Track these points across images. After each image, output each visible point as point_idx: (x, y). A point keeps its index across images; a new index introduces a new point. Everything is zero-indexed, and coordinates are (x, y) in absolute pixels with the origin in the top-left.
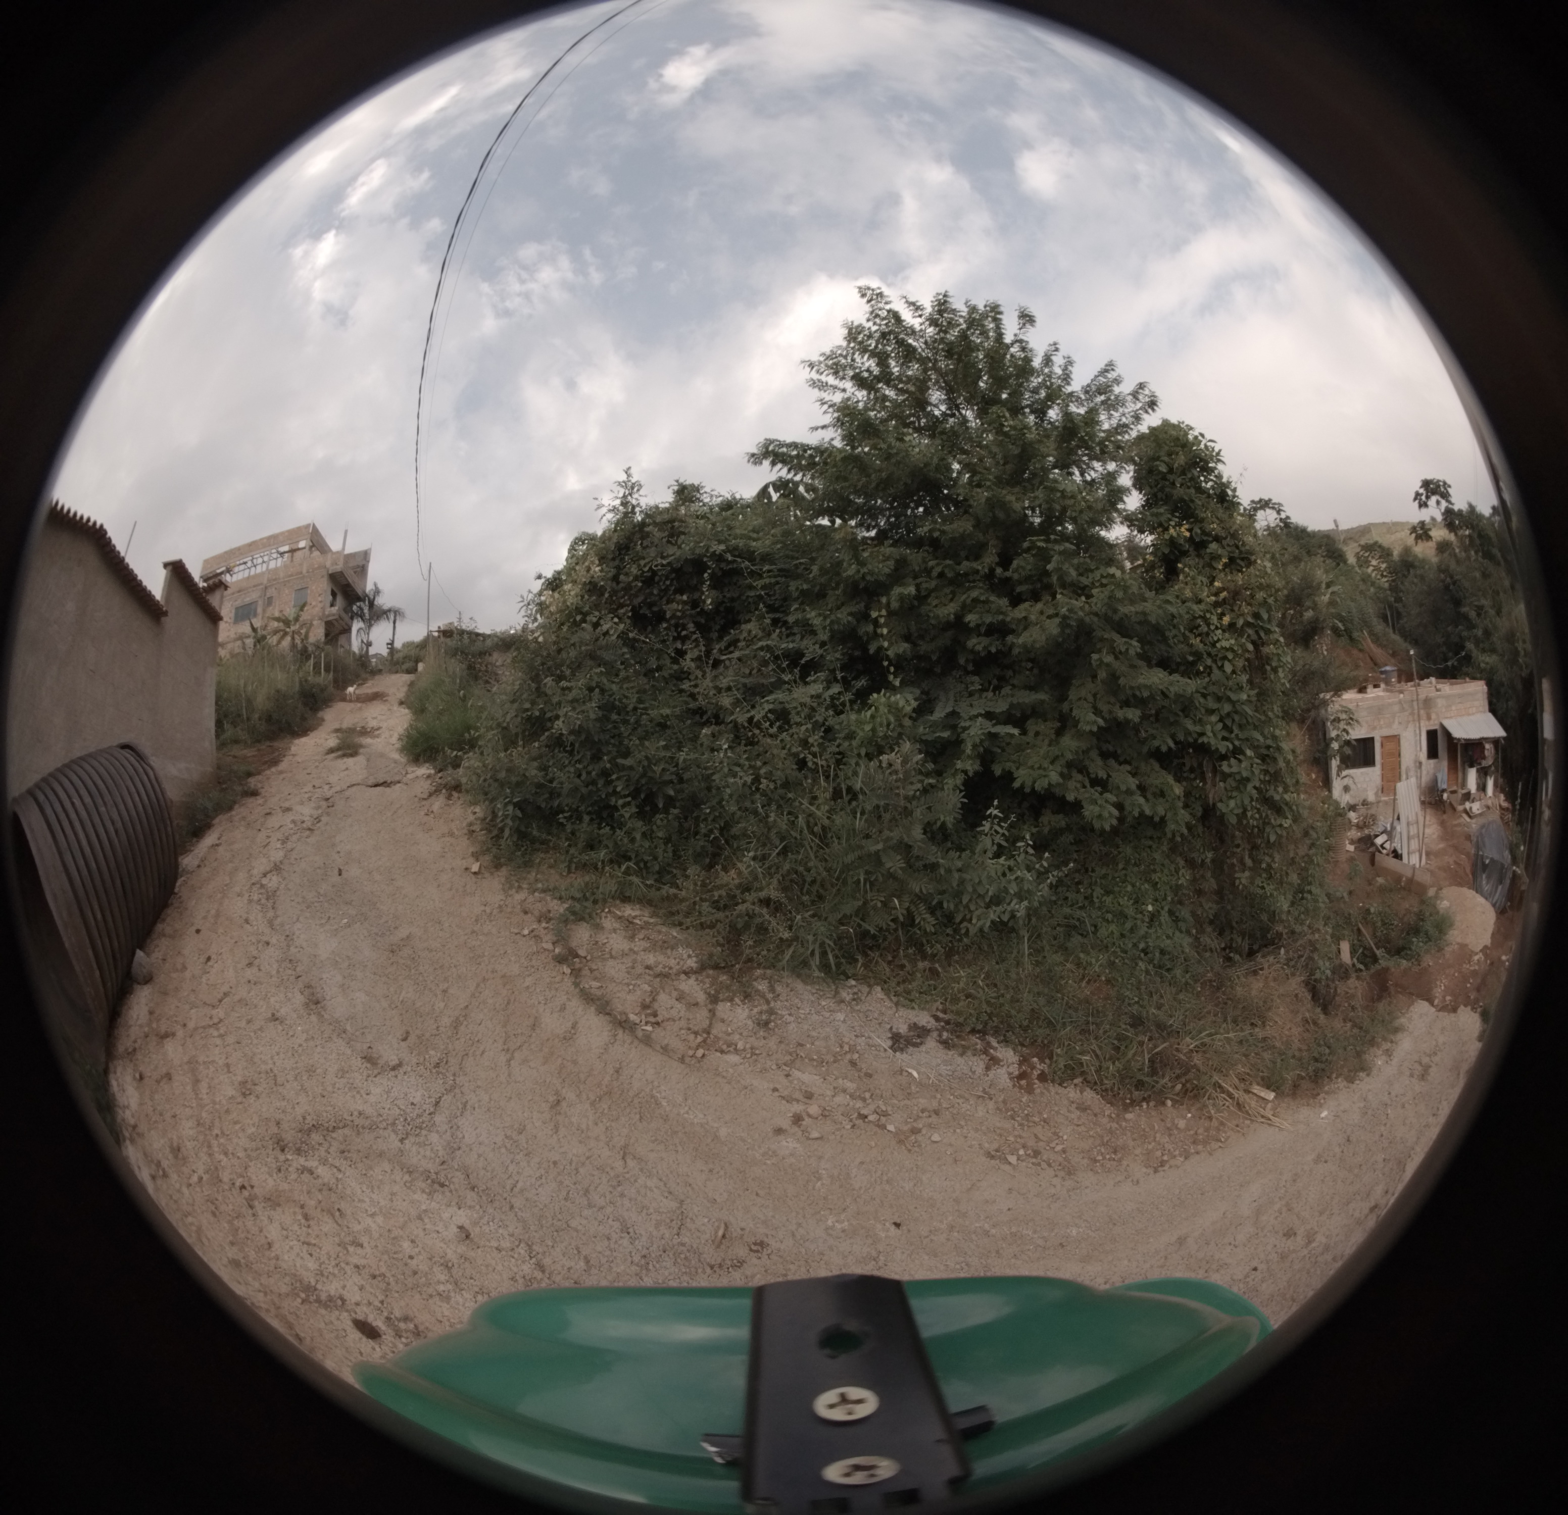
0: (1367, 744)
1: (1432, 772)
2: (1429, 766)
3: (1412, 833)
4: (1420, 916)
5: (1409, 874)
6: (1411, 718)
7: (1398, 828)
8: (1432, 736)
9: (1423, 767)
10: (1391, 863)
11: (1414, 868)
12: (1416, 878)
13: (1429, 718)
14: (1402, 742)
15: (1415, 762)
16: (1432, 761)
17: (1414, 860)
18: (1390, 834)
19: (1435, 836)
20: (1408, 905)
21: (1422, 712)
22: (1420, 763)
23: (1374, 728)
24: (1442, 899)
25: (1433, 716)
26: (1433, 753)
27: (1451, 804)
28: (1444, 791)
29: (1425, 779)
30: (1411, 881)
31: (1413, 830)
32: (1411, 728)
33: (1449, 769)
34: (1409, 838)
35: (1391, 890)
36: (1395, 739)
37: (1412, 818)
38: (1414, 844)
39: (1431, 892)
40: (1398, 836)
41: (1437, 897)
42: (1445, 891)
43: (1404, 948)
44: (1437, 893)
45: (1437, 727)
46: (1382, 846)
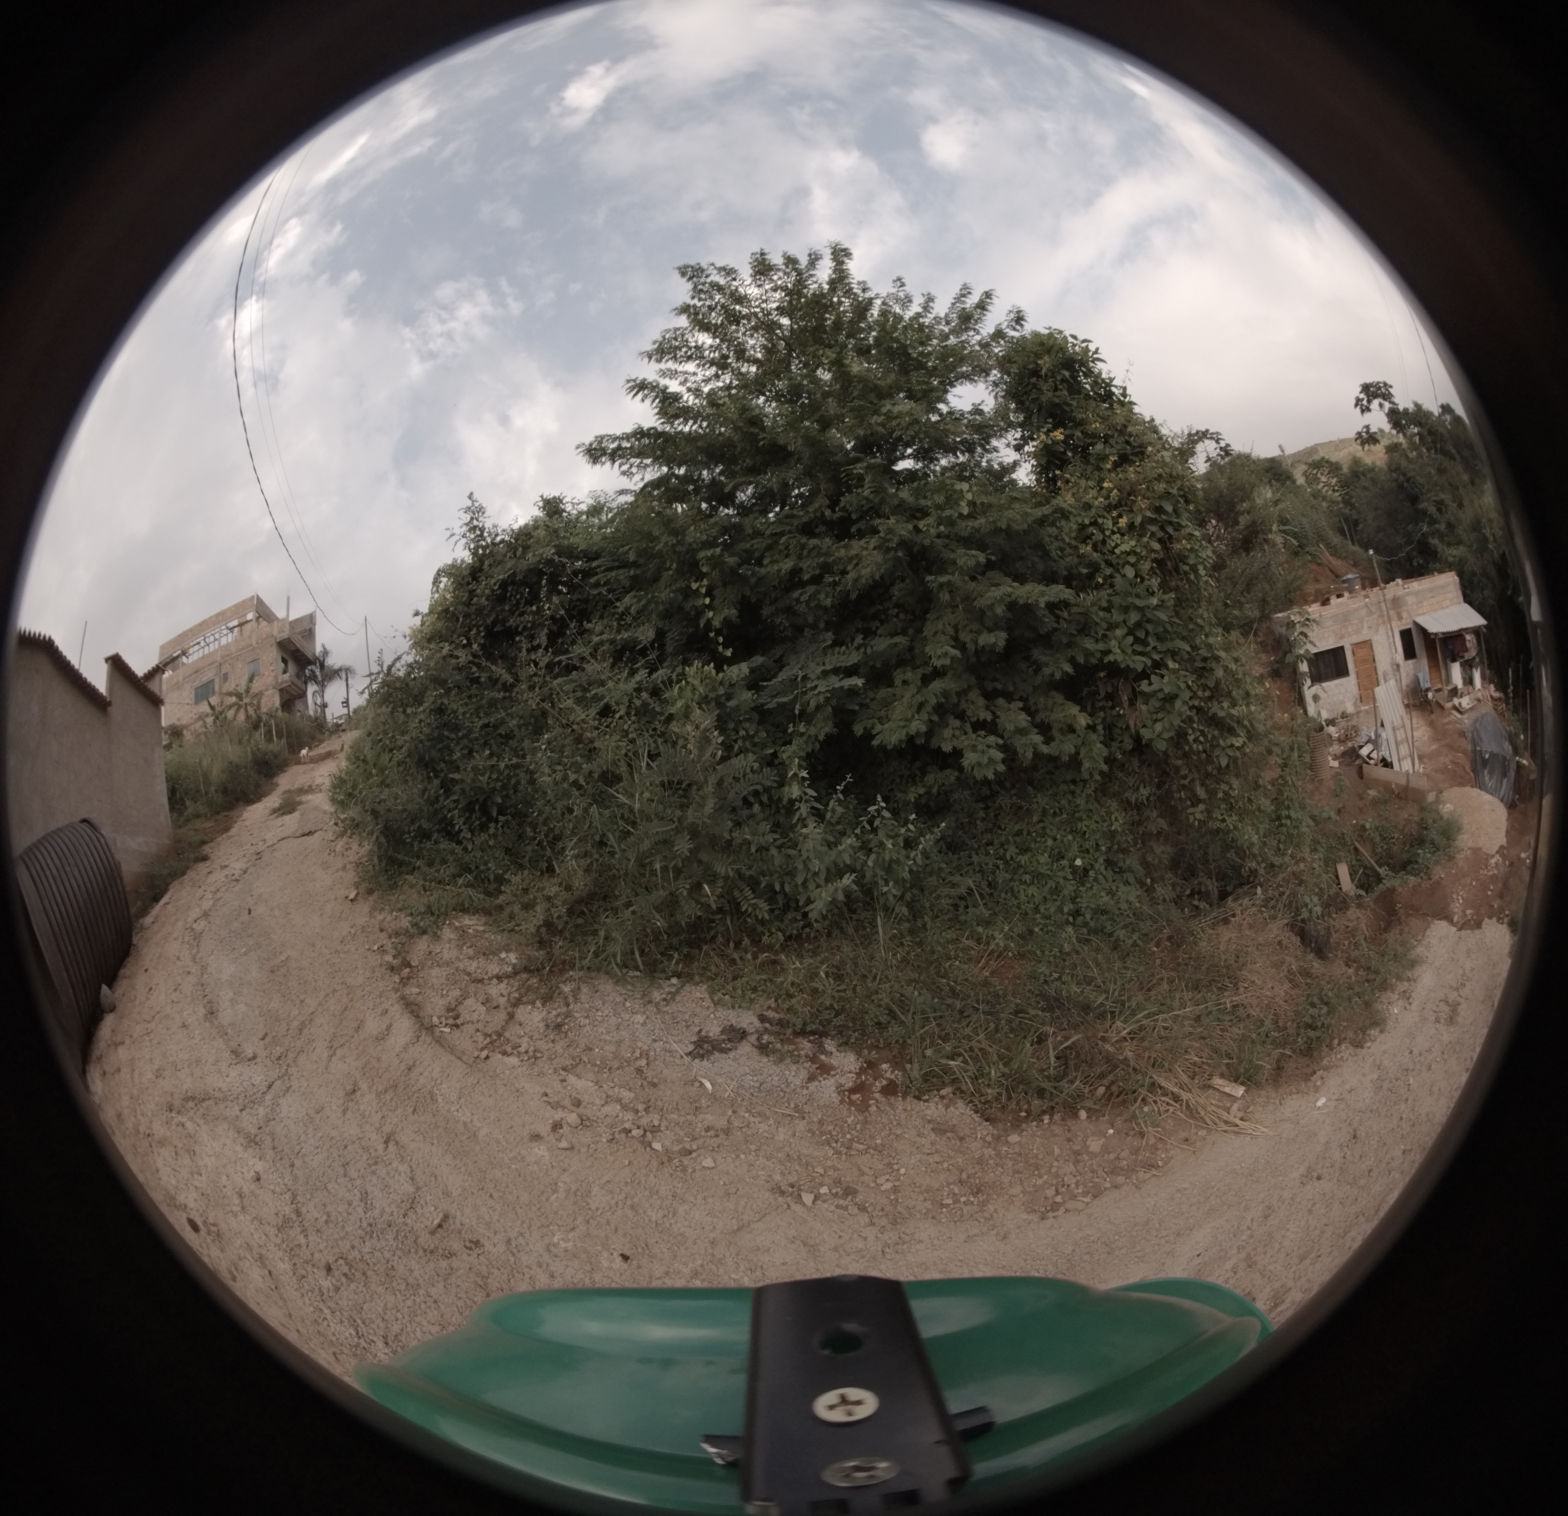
0: (1337, 654)
1: (1411, 673)
2: (1408, 667)
3: (1399, 738)
4: (1423, 826)
5: (1403, 782)
6: (1380, 621)
7: (1384, 735)
8: (1406, 635)
9: (1402, 670)
10: (1382, 773)
11: (1407, 773)
12: (1411, 785)
13: (1400, 618)
14: (1375, 646)
15: (1392, 665)
16: (1410, 662)
17: (1407, 766)
18: (1375, 742)
19: (1425, 738)
20: (1407, 814)
21: (1392, 612)
22: (1398, 666)
23: (1342, 637)
24: (1444, 803)
25: (1405, 615)
26: (1410, 653)
27: (1437, 703)
28: (1428, 690)
29: (1405, 682)
30: (1406, 788)
31: (1400, 735)
32: (1382, 630)
33: (1430, 667)
34: (1397, 745)
35: (1386, 802)
36: (1367, 644)
37: (1397, 723)
38: (1404, 750)
39: (1431, 797)
40: (1385, 743)
41: (1438, 801)
42: (1446, 794)
43: (1410, 862)
44: (1437, 797)
45: (1410, 626)
46: (1368, 756)
